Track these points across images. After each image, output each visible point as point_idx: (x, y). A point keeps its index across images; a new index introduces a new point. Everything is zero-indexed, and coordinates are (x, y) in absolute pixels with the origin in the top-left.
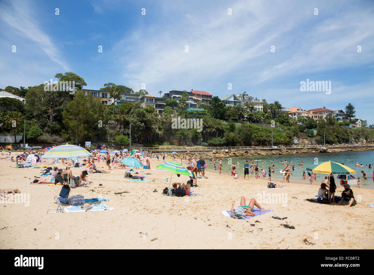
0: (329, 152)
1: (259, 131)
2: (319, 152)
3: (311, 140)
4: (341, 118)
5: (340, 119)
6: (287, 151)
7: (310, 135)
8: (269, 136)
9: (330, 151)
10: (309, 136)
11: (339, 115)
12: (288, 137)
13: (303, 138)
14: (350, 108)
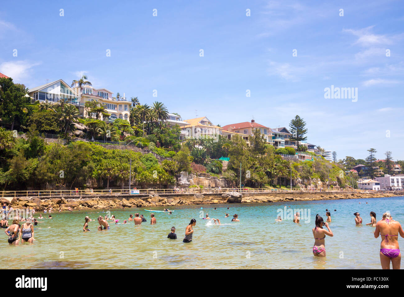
0: (246, 202)
1: (105, 158)
2: (226, 201)
3: (214, 178)
4: (283, 141)
5: (280, 142)
6: (160, 201)
7: (214, 168)
8: (127, 169)
9: (247, 199)
10: (212, 171)
11: (279, 135)
12: (166, 171)
13: (199, 173)
14: (298, 124)
